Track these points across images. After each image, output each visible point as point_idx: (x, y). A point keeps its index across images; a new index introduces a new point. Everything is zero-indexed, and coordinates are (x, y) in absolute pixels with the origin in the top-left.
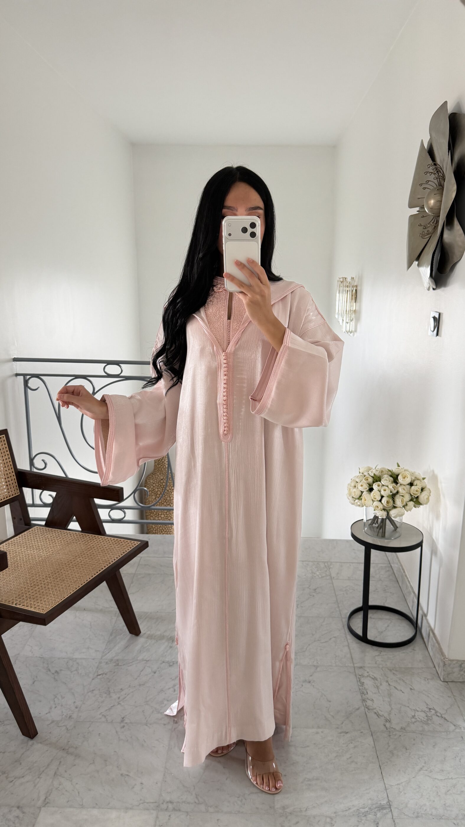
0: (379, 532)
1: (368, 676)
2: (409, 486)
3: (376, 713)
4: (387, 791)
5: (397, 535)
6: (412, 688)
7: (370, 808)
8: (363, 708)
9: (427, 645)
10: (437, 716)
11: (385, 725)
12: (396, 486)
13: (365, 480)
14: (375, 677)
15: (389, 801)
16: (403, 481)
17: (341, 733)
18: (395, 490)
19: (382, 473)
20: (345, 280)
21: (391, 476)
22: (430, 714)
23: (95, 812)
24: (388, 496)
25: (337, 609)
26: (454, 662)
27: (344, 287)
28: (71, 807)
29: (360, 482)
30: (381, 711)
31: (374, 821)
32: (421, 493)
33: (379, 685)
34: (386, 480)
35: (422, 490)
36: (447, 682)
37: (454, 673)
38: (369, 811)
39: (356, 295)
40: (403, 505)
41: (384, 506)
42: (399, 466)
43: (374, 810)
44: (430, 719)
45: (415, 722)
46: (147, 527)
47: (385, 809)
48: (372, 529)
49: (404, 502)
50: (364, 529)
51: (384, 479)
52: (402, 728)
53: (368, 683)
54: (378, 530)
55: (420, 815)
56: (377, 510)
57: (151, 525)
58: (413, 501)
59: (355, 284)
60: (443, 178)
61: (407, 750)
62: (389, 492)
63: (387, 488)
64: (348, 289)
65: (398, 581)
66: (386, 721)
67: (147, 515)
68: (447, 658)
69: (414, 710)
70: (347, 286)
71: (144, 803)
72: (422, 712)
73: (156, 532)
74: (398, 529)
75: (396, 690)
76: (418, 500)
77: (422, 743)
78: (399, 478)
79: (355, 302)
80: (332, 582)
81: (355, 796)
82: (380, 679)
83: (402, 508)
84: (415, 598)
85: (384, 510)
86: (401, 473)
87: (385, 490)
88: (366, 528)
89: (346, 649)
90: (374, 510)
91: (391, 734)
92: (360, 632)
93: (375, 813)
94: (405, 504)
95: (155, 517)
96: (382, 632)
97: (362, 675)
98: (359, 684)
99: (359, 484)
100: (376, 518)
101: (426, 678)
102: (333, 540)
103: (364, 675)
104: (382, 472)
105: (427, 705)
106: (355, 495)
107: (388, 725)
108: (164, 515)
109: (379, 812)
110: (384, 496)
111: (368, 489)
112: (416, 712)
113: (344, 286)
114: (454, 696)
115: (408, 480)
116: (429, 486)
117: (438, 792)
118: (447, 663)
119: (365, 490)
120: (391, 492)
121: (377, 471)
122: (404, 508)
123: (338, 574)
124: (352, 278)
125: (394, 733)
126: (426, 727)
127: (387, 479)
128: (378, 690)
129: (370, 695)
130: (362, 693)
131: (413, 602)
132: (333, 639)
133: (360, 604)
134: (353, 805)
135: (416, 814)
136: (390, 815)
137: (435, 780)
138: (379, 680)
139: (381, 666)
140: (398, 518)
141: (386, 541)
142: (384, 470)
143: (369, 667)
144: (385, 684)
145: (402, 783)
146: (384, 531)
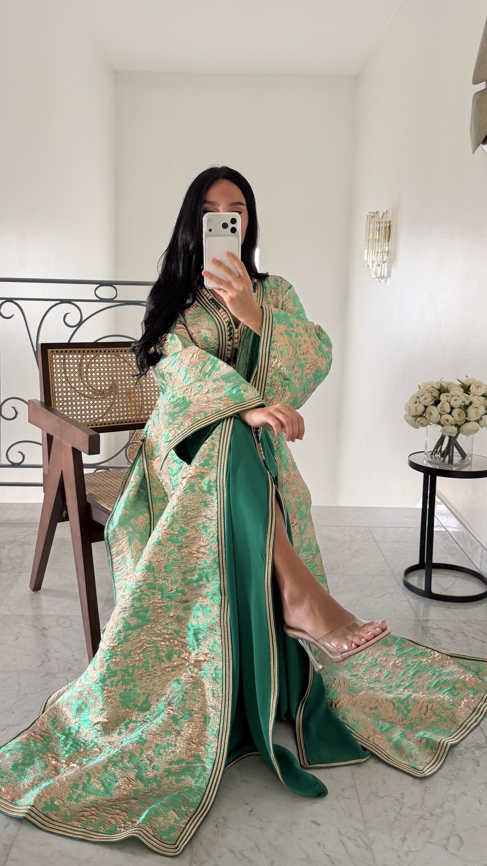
0: (444, 459)
1: (438, 628)
2: (484, 398)
5: (467, 463)
12: (468, 396)
13: (429, 393)
14: (447, 630)
16: (476, 391)
18: (467, 400)
19: (449, 386)
21: (461, 387)
24: (459, 408)
27: (376, 224)
29: (422, 396)
33: (453, 636)
34: (456, 391)
39: (390, 233)
40: (477, 419)
41: (455, 419)
42: (468, 378)
49: (478, 416)
51: (453, 390)
53: (440, 634)
54: (443, 457)
56: (446, 424)
62: (461, 402)
63: (458, 397)
74: (466, 458)
78: (471, 388)
82: (454, 630)
85: (455, 424)
87: (455, 401)
89: (406, 604)
90: (441, 427)
94: (480, 418)
96: (448, 589)
97: (430, 627)
98: (429, 635)
100: (441, 440)
103: (433, 627)
106: (417, 411)
110: (454, 407)
111: (433, 402)
119: (429, 404)
120: (463, 402)
122: (477, 423)
127: (458, 389)
128: (453, 640)
129: (444, 645)
132: (388, 595)
138: (453, 632)
139: (452, 619)
141: (454, 468)
143: (436, 620)
144: (460, 635)
146: (451, 459)
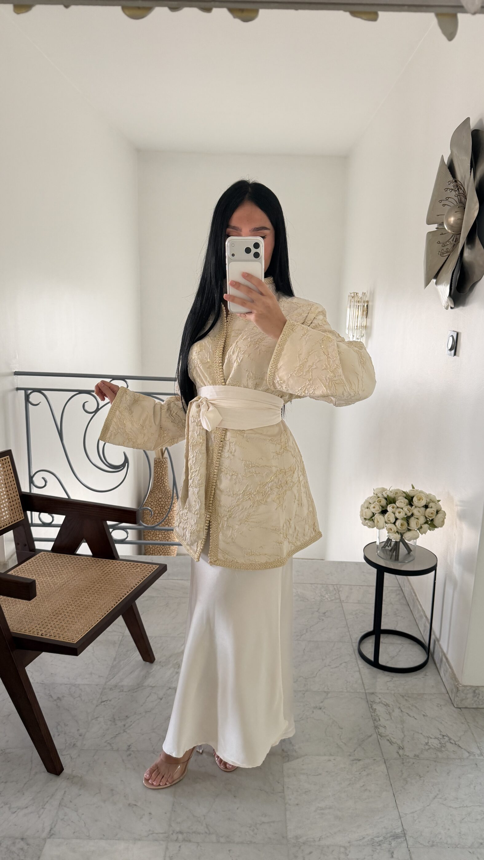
0: (392, 555)
1: (380, 702)
2: (424, 508)
3: (388, 740)
4: (402, 819)
5: (411, 558)
6: (425, 715)
7: (384, 837)
8: (375, 736)
9: (439, 670)
10: (451, 742)
11: (398, 753)
12: (411, 508)
13: (378, 502)
14: (387, 704)
15: (404, 830)
16: (418, 503)
17: (353, 760)
18: (409, 512)
19: (397, 495)
20: (356, 296)
21: (406, 498)
22: (443, 741)
23: (103, 843)
24: (402, 519)
25: (348, 634)
26: (468, 688)
27: (355, 303)
28: (77, 838)
29: (372, 503)
30: (394, 738)
31: (389, 851)
32: (436, 515)
33: (391, 711)
34: (401, 502)
35: (437, 512)
36: (460, 708)
37: (467, 699)
38: (383, 840)
39: (367, 311)
40: (418, 528)
41: (397, 528)
42: (413, 488)
43: (389, 839)
44: (443, 746)
45: (429, 749)
46: (145, 547)
47: (400, 838)
48: (385, 552)
49: (419, 525)
50: (377, 552)
51: (399, 501)
52: (415, 756)
53: (380, 709)
54: (391, 554)
55: (435, 843)
56: (391, 533)
57: (148, 545)
58: (428, 524)
59: (366, 300)
60: (464, 195)
61: (421, 777)
62: (404, 514)
63: (401, 510)
64: (359, 304)
65: (409, 605)
66: (399, 748)
67: (145, 535)
68: (460, 684)
69: (427, 737)
70: (359, 302)
71: (153, 834)
72: (436, 740)
73: (154, 552)
74: (411, 552)
75: (409, 717)
76: (433, 522)
77: (436, 770)
78: (414, 500)
79: (366, 318)
80: (342, 605)
81: (369, 825)
82: (393, 705)
83: (416, 531)
84: (427, 623)
85: (397, 532)
86: (416, 495)
87: (399, 513)
88: (379, 552)
89: (357, 675)
90: (387, 532)
91: (404, 762)
92: (371, 657)
93: (390, 842)
94: (420, 527)
95: (153, 537)
96: (394, 657)
97: (374, 701)
98: (371, 710)
99: (372, 506)
100: (389, 540)
101: (439, 704)
102: (342, 562)
103: (376, 701)
104: (396, 493)
105: (441, 731)
106: (367, 516)
107: (401, 752)
108: (162, 535)
109: (394, 841)
110: (398, 518)
111: (380, 510)
112: (429, 738)
113: (355, 301)
114: (468, 722)
115: (423, 503)
116: (443, 509)
117: (453, 821)
118: (460, 689)
119: (377, 512)
120: (406, 514)
121: (391, 492)
122: (418, 531)
123: (347, 597)
124: (363, 293)
125: (407, 761)
126: (440, 755)
127: (403, 501)
128: (391, 716)
129: (382, 722)
130: (374, 720)
131: (425, 626)
132: (344, 664)
133: (371, 628)
134: (367, 834)
135: (431, 843)
136: (404, 845)
137: (449, 808)
138: (391, 706)
139: (393, 692)
140: (412, 541)
141: (399, 564)
142: (398, 492)
143: (380, 693)
144: (397, 711)
145: (416, 811)
146: (397, 554)
